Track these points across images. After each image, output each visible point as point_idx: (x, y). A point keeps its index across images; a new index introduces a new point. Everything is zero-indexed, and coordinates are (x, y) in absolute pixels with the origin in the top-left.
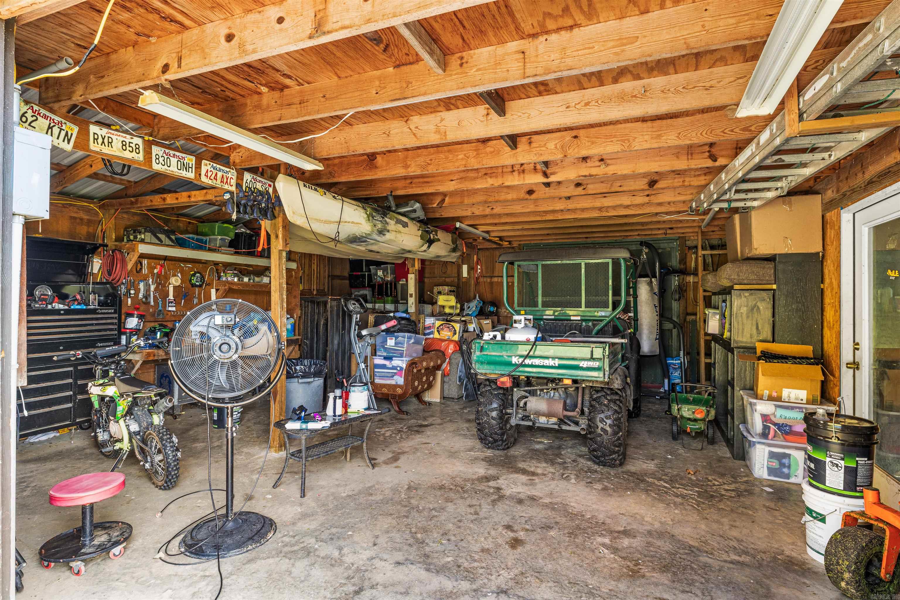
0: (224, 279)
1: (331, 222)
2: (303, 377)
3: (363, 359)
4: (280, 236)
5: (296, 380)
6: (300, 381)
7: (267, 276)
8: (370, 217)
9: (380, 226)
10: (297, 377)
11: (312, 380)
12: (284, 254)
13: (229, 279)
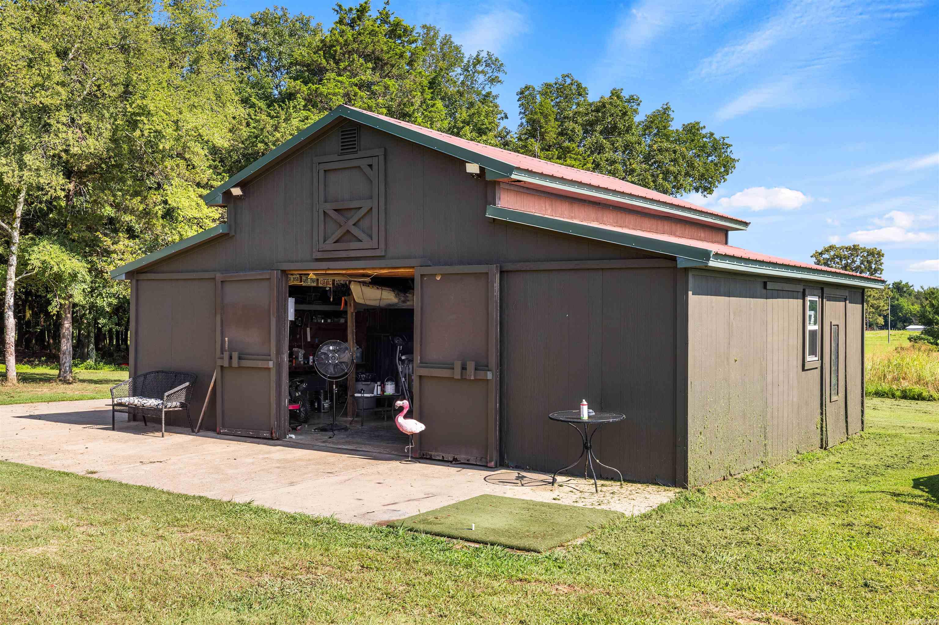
0: (315, 321)
1: (376, 300)
2: (365, 381)
3: (403, 374)
4: (352, 305)
5: (361, 383)
6: (363, 383)
7: (344, 318)
8: (396, 297)
9: (403, 299)
10: (362, 381)
11: (369, 383)
12: (354, 314)
13: (319, 321)
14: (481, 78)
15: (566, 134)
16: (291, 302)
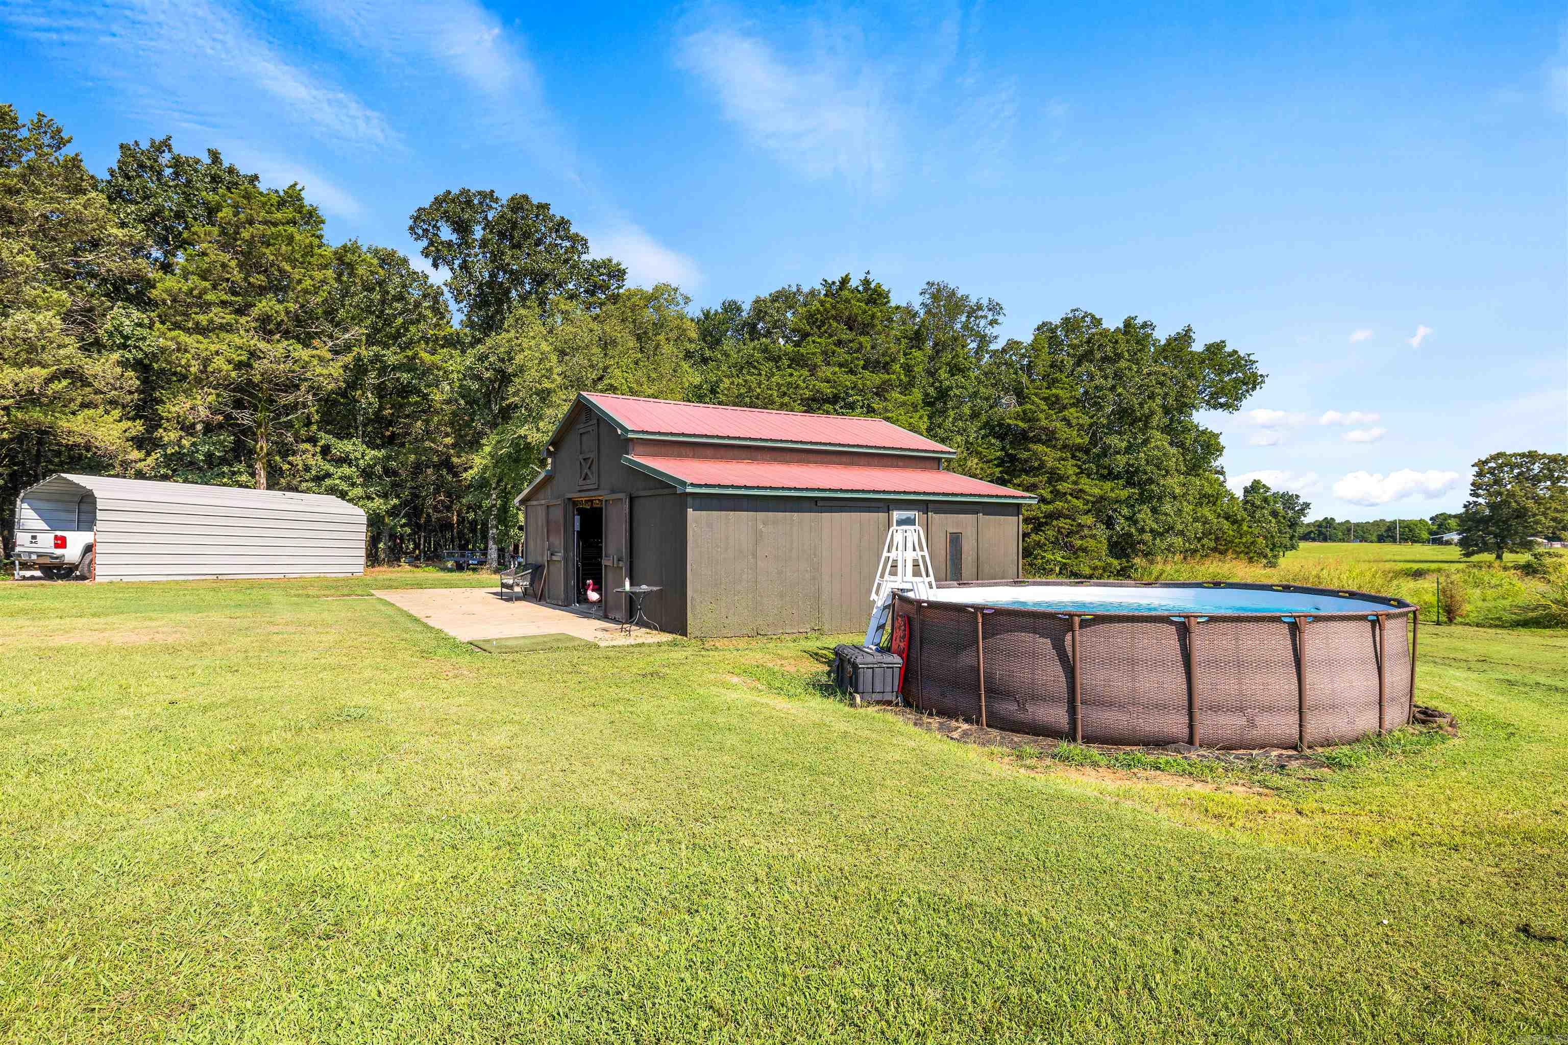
14: (983, 323)
15: (1056, 366)
16: (577, 518)
